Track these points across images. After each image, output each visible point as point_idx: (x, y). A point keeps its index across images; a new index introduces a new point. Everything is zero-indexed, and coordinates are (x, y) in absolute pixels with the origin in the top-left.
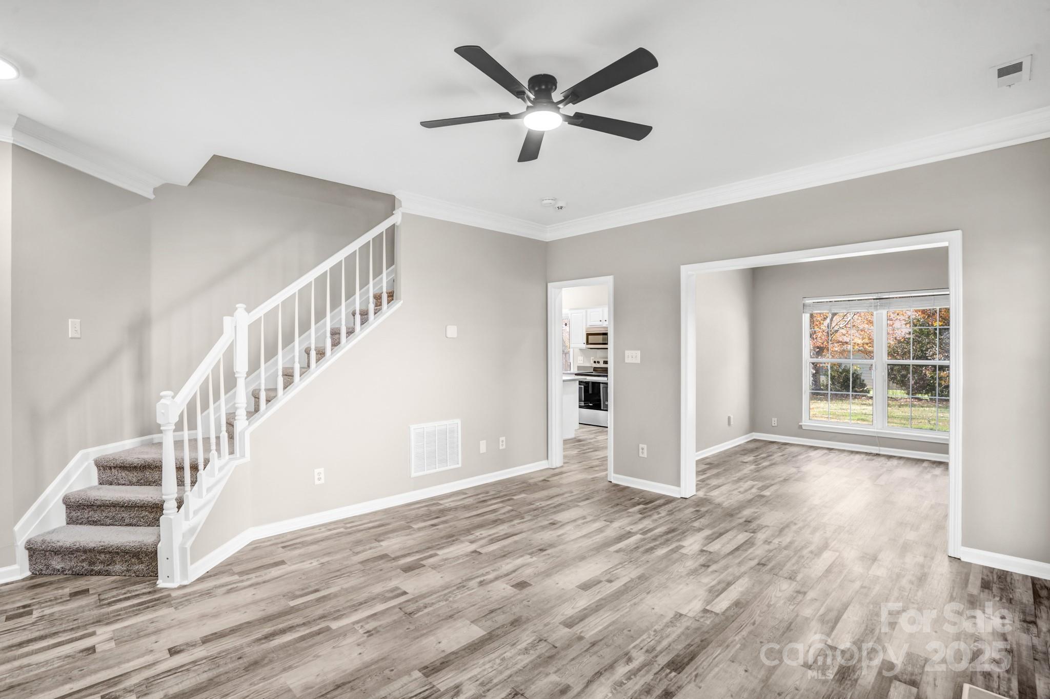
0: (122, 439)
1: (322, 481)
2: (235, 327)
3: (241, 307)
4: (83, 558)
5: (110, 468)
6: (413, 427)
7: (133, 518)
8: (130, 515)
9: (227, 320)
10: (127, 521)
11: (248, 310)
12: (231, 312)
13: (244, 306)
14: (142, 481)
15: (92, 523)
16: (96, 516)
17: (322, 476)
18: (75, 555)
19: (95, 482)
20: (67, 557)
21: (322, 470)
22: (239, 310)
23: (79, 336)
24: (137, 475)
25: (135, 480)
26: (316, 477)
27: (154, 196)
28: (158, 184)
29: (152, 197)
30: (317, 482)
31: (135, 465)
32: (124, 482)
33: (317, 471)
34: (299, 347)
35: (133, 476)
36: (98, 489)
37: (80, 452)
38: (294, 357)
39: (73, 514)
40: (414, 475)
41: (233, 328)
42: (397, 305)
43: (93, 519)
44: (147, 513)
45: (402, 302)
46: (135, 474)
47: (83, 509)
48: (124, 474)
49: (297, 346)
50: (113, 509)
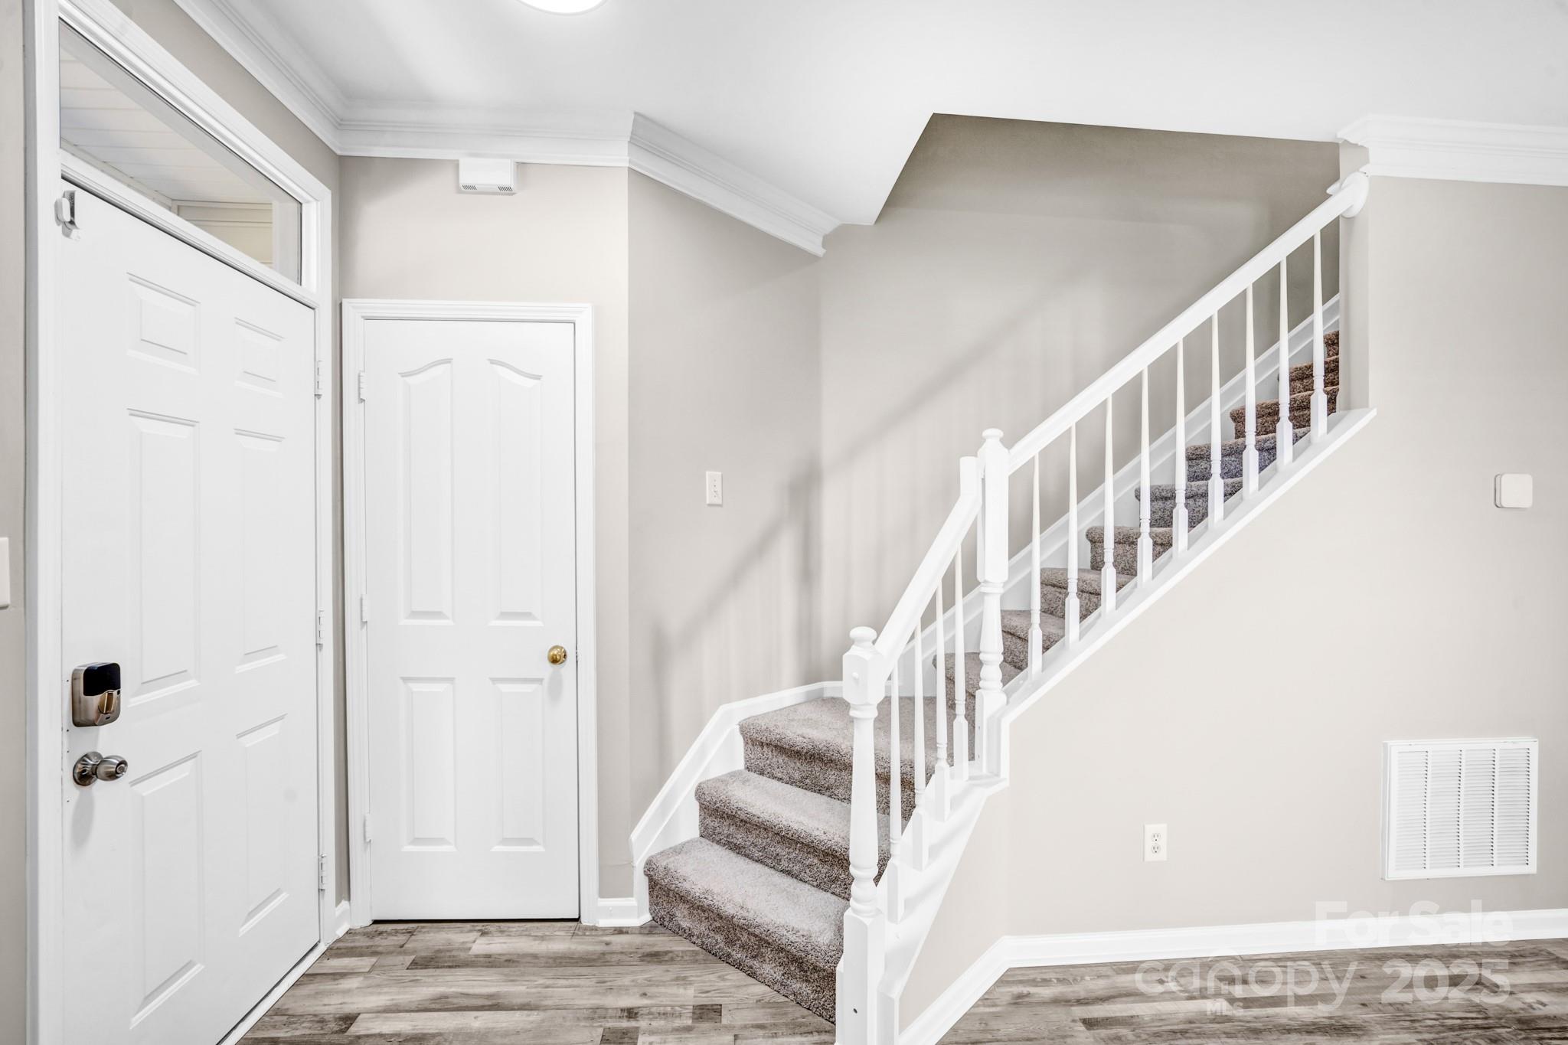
0: (779, 689)
1: (1162, 855)
2: (983, 480)
3: (993, 436)
4: (718, 925)
5: (762, 744)
6: (1397, 747)
7: (794, 861)
8: (789, 853)
9: (968, 467)
10: (784, 864)
11: (1009, 442)
12: (974, 447)
13: (999, 433)
14: (808, 781)
15: (732, 846)
16: (739, 838)
17: (1163, 842)
18: (706, 915)
19: (740, 764)
20: (695, 912)
21: (1161, 828)
22: (989, 442)
23: (719, 502)
24: (802, 768)
25: (797, 776)
26: (1149, 843)
27: (824, 251)
28: (829, 225)
29: (820, 251)
30: (1150, 856)
31: (798, 748)
32: (779, 775)
33: (1151, 829)
34: (1079, 524)
35: (796, 768)
36: (745, 782)
37: (721, 707)
38: (1066, 545)
39: (708, 821)
40: (1393, 874)
41: (980, 480)
42: (1356, 425)
43: (735, 841)
44: (816, 861)
45: (1373, 413)
46: (798, 764)
47: (722, 817)
48: (781, 761)
49: (1075, 524)
50: (763, 834)
